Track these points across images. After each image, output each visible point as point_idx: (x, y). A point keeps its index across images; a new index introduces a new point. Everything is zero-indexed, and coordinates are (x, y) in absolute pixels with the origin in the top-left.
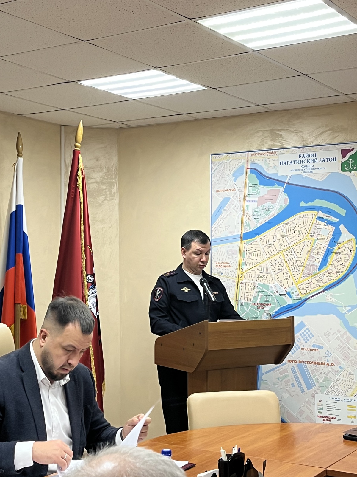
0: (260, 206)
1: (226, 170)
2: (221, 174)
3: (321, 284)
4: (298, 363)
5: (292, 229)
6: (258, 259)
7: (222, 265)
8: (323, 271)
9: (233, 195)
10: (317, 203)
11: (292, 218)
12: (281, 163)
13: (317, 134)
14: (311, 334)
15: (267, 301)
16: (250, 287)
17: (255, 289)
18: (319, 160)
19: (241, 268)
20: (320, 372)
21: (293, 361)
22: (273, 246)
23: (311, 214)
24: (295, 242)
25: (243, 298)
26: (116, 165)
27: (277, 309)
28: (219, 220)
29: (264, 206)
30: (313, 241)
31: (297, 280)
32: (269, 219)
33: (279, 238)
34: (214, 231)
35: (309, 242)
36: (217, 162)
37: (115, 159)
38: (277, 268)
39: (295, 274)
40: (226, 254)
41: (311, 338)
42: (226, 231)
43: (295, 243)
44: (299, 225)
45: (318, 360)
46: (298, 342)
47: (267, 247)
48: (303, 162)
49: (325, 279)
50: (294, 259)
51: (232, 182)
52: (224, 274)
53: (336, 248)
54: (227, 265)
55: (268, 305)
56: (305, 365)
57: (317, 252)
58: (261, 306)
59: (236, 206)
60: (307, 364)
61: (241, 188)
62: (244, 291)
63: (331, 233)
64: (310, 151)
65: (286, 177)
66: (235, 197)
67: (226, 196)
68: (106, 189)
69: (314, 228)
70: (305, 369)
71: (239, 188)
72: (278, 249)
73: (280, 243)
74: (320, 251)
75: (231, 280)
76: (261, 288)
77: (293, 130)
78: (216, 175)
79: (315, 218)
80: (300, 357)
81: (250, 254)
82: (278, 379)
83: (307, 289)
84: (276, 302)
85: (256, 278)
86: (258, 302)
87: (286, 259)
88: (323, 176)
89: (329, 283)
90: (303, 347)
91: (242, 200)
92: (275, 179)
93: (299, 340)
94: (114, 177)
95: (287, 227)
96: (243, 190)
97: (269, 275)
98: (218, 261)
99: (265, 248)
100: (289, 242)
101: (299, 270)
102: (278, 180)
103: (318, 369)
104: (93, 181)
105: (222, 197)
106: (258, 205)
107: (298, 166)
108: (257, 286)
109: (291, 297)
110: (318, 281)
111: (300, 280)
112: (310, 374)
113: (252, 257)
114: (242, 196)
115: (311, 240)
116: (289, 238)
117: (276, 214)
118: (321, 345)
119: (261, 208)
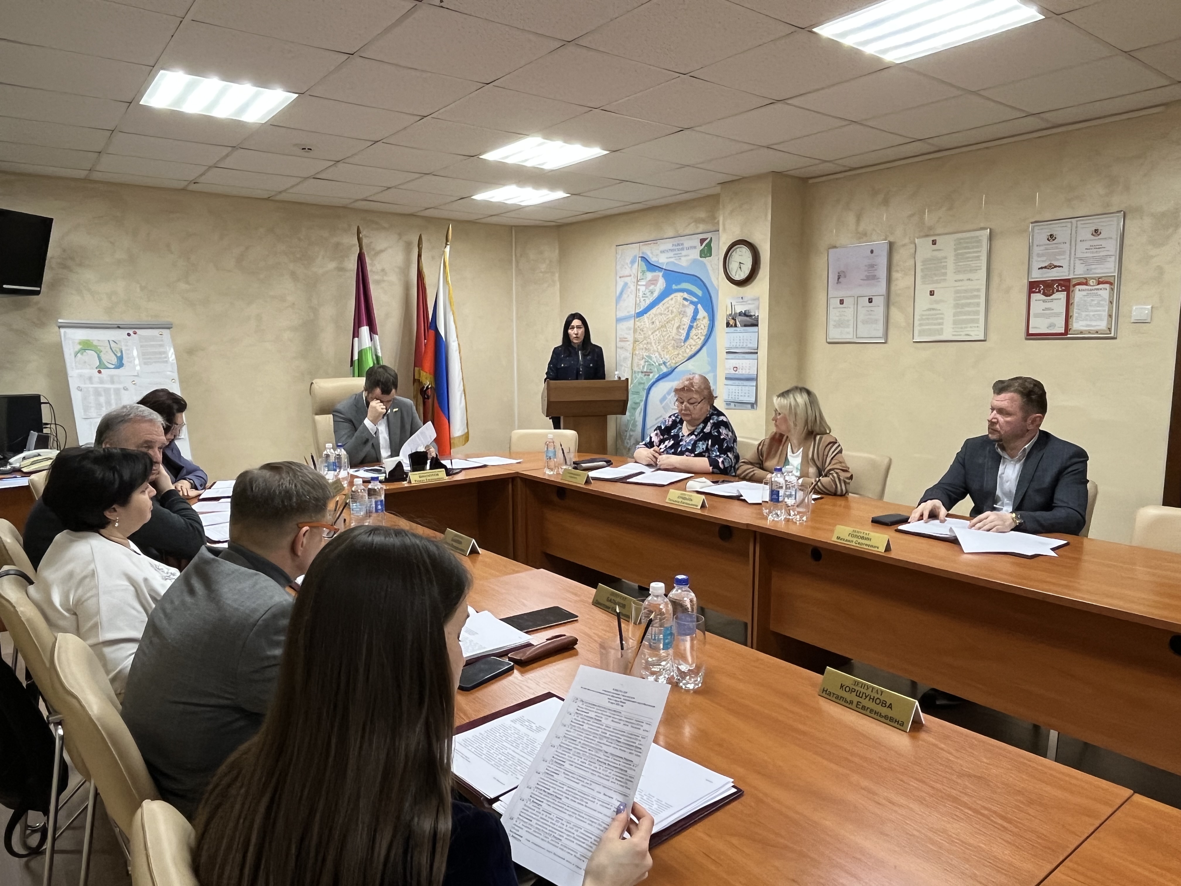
1: (625, 259)
2: (622, 262)
3: (686, 355)
5: (667, 309)
6: (645, 335)
7: (622, 340)
8: (687, 343)
9: (630, 280)
10: (685, 285)
11: (667, 299)
12: (661, 252)
13: (686, 225)
15: (651, 369)
18: (685, 249)
19: (635, 342)
22: (654, 323)
23: (679, 296)
24: (669, 319)
26: (557, 257)
27: (656, 376)
28: (621, 302)
29: (649, 289)
30: (681, 318)
31: (670, 352)
32: (652, 300)
33: (659, 317)
34: (617, 311)
35: (678, 320)
36: (620, 252)
37: (557, 251)
39: (669, 347)
40: (625, 330)
42: (625, 311)
43: (669, 321)
44: (672, 305)
48: (675, 250)
49: (688, 351)
50: (668, 334)
51: (629, 269)
52: (624, 347)
53: (695, 324)
54: (626, 340)
55: (651, 373)
57: (683, 328)
58: (647, 373)
59: (631, 290)
63: (692, 312)
64: (679, 240)
65: (663, 263)
66: (631, 282)
67: (626, 282)
68: (549, 277)
69: (681, 308)
71: (634, 274)
72: (658, 326)
73: (659, 321)
74: (685, 327)
76: (647, 359)
77: (670, 222)
78: (619, 263)
79: (682, 299)
81: (640, 330)
83: (676, 359)
84: (656, 370)
85: (644, 350)
86: (645, 370)
87: (663, 334)
88: (687, 263)
89: (691, 353)
91: (635, 285)
92: (656, 266)
94: (555, 267)
95: (664, 307)
96: (637, 276)
97: (652, 347)
98: (621, 337)
99: (650, 325)
100: (665, 319)
101: (671, 343)
102: (659, 267)
104: (538, 271)
105: (623, 282)
106: (646, 288)
107: (671, 254)
108: (645, 357)
109: (666, 366)
110: (683, 352)
111: (672, 352)
113: (642, 333)
114: (636, 281)
115: (679, 318)
116: (665, 316)
117: (657, 296)
119: (647, 291)
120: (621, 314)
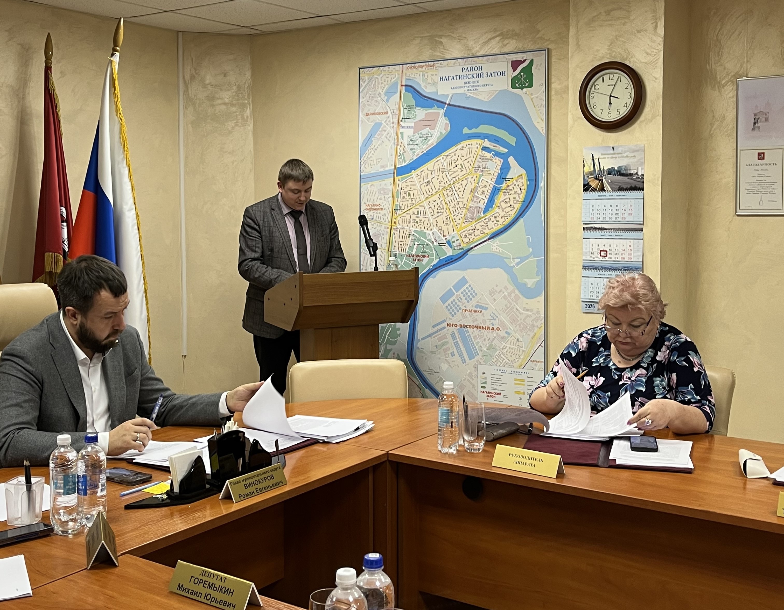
0: (416, 134)
1: (377, 87)
2: (371, 93)
3: (487, 231)
4: (458, 327)
5: (453, 162)
6: (414, 200)
7: (373, 207)
8: (489, 215)
9: (385, 120)
10: (483, 129)
11: (453, 149)
12: (441, 79)
13: (485, 41)
14: (474, 292)
15: (424, 252)
16: (404, 235)
17: (411, 238)
18: (485, 75)
19: (394, 211)
20: (483, 339)
21: (453, 324)
22: (431, 184)
23: (475, 143)
24: (457, 178)
25: (396, 248)
26: (249, 82)
27: (435, 262)
28: (370, 151)
29: (421, 133)
30: (478, 177)
31: (459, 226)
32: (427, 150)
33: (438, 174)
34: (364, 165)
35: (473, 179)
36: (367, 78)
37: (248, 74)
38: (436, 211)
39: (457, 219)
40: (377, 194)
41: (474, 297)
42: (377, 164)
43: (456, 180)
44: (462, 158)
45: (481, 324)
46: (459, 301)
47: (425, 184)
48: (467, 77)
49: (491, 225)
50: (455, 199)
51: (384, 103)
52: (375, 218)
53: (504, 185)
54: (378, 207)
55: (425, 256)
56: (466, 329)
57: (481, 191)
58: (418, 258)
59: (388, 134)
60: (469, 329)
61: (395, 111)
62: (398, 239)
63: (499, 167)
64: (475, 63)
65: (447, 96)
66: (387, 122)
67: (377, 121)
68: (236, 112)
69: (478, 161)
70: (467, 334)
71: (392, 111)
72: (437, 188)
73: (439, 180)
74: (485, 189)
75: (383, 226)
76: (417, 236)
77: (455, 36)
78: (365, 94)
79: (480, 148)
80: (461, 320)
81: (405, 193)
82: (436, 346)
83: (470, 237)
84: (434, 252)
85: (412, 224)
86: (414, 253)
87: (447, 200)
88: (489, 95)
89: (496, 229)
90: (465, 309)
91: (395, 126)
92: (434, 100)
93: (460, 299)
94: (246, 97)
95: (448, 160)
96: (397, 113)
97: (427, 219)
98: (368, 203)
99: (422, 186)
100: (450, 178)
101: (461, 213)
102: (438, 101)
103: (482, 334)
104: (219, 101)
105: (372, 122)
106: (415, 132)
107: (461, 82)
108: (413, 233)
109: (451, 247)
110: (483, 227)
111: (462, 226)
112: (472, 341)
113: (408, 198)
114: (396, 120)
115: (475, 176)
116: (450, 173)
117: (435, 144)
118: (485, 306)
119: (417, 135)
120: (367, 170)
